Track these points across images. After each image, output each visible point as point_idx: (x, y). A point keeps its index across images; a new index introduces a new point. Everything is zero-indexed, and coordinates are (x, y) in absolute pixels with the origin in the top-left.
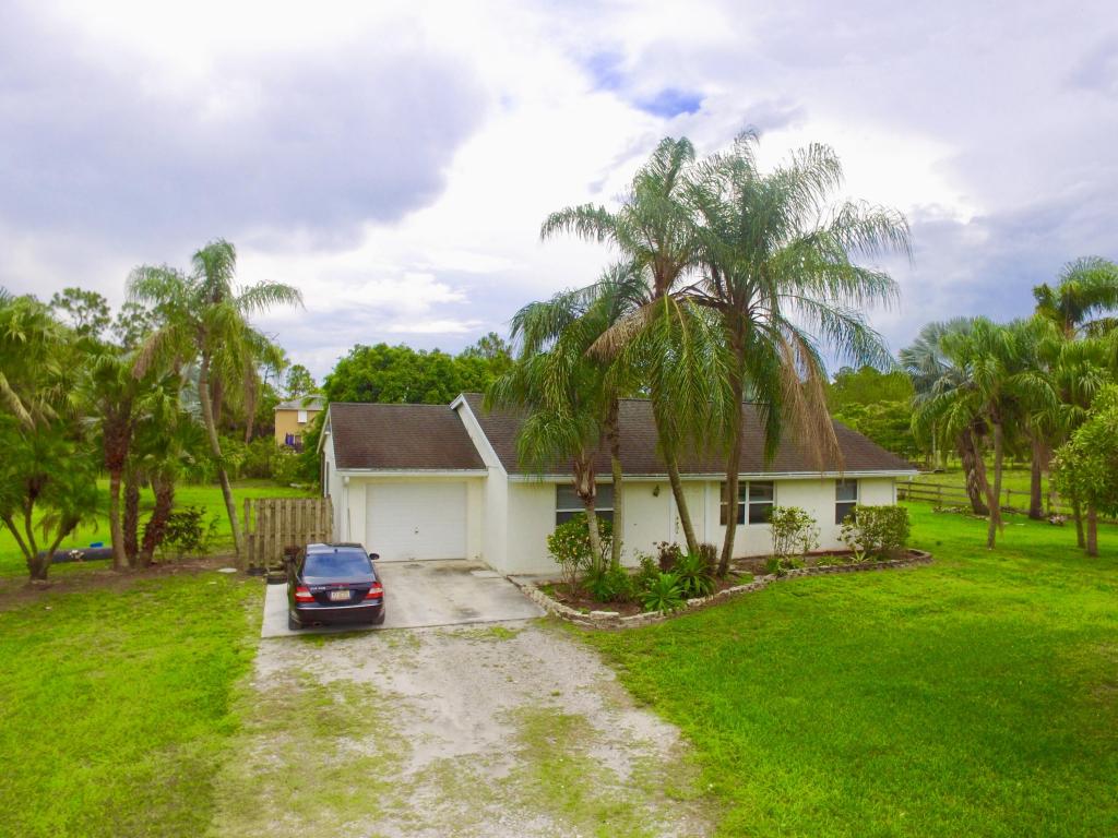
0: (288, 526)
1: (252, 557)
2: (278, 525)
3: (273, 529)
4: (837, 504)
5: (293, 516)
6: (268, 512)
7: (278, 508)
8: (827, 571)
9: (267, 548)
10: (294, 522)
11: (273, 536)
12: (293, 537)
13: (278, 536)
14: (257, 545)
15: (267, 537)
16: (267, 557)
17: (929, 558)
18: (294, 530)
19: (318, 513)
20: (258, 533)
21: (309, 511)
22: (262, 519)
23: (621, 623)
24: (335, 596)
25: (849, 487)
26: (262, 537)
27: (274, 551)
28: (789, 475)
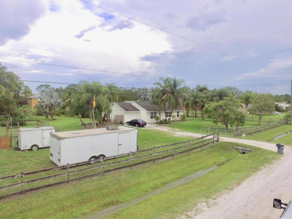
4: (177, 115)
7: (118, 116)
8: (178, 121)
13: (118, 120)
19: (122, 117)
24: (143, 123)
25: (178, 112)
28: (174, 111)
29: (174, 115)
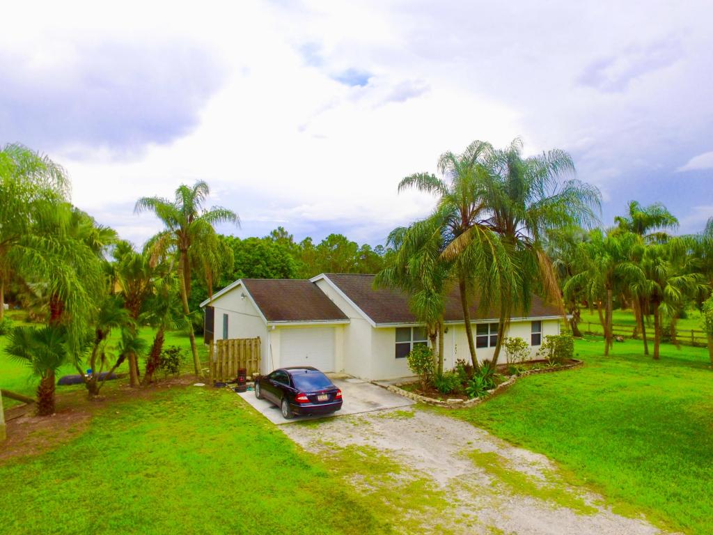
0: (236, 356)
1: (215, 376)
2: (230, 357)
3: (227, 358)
4: (532, 335)
5: (239, 350)
6: (224, 348)
7: (230, 346)
8: (539, 372)
9: (224, 370)
10: (239, 354)
11: (227, 363)
12: (239, 363)
13: (230, 363)
14: (218, 368)
15: (224, 364)
16: (224, 376)
17: (582, 363)
18: (239, 358)
19: (253, 348)
20: (218, 361)
21: (248, 347)
22: (221, 352)
23: (464, 404)
24: (320, 398)
25: (537, 325)
26: (221, 363)
27: (228, 371)
28: (513, 320)
29: (518, 340)
